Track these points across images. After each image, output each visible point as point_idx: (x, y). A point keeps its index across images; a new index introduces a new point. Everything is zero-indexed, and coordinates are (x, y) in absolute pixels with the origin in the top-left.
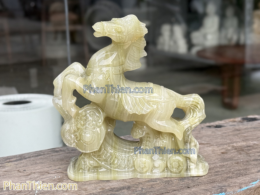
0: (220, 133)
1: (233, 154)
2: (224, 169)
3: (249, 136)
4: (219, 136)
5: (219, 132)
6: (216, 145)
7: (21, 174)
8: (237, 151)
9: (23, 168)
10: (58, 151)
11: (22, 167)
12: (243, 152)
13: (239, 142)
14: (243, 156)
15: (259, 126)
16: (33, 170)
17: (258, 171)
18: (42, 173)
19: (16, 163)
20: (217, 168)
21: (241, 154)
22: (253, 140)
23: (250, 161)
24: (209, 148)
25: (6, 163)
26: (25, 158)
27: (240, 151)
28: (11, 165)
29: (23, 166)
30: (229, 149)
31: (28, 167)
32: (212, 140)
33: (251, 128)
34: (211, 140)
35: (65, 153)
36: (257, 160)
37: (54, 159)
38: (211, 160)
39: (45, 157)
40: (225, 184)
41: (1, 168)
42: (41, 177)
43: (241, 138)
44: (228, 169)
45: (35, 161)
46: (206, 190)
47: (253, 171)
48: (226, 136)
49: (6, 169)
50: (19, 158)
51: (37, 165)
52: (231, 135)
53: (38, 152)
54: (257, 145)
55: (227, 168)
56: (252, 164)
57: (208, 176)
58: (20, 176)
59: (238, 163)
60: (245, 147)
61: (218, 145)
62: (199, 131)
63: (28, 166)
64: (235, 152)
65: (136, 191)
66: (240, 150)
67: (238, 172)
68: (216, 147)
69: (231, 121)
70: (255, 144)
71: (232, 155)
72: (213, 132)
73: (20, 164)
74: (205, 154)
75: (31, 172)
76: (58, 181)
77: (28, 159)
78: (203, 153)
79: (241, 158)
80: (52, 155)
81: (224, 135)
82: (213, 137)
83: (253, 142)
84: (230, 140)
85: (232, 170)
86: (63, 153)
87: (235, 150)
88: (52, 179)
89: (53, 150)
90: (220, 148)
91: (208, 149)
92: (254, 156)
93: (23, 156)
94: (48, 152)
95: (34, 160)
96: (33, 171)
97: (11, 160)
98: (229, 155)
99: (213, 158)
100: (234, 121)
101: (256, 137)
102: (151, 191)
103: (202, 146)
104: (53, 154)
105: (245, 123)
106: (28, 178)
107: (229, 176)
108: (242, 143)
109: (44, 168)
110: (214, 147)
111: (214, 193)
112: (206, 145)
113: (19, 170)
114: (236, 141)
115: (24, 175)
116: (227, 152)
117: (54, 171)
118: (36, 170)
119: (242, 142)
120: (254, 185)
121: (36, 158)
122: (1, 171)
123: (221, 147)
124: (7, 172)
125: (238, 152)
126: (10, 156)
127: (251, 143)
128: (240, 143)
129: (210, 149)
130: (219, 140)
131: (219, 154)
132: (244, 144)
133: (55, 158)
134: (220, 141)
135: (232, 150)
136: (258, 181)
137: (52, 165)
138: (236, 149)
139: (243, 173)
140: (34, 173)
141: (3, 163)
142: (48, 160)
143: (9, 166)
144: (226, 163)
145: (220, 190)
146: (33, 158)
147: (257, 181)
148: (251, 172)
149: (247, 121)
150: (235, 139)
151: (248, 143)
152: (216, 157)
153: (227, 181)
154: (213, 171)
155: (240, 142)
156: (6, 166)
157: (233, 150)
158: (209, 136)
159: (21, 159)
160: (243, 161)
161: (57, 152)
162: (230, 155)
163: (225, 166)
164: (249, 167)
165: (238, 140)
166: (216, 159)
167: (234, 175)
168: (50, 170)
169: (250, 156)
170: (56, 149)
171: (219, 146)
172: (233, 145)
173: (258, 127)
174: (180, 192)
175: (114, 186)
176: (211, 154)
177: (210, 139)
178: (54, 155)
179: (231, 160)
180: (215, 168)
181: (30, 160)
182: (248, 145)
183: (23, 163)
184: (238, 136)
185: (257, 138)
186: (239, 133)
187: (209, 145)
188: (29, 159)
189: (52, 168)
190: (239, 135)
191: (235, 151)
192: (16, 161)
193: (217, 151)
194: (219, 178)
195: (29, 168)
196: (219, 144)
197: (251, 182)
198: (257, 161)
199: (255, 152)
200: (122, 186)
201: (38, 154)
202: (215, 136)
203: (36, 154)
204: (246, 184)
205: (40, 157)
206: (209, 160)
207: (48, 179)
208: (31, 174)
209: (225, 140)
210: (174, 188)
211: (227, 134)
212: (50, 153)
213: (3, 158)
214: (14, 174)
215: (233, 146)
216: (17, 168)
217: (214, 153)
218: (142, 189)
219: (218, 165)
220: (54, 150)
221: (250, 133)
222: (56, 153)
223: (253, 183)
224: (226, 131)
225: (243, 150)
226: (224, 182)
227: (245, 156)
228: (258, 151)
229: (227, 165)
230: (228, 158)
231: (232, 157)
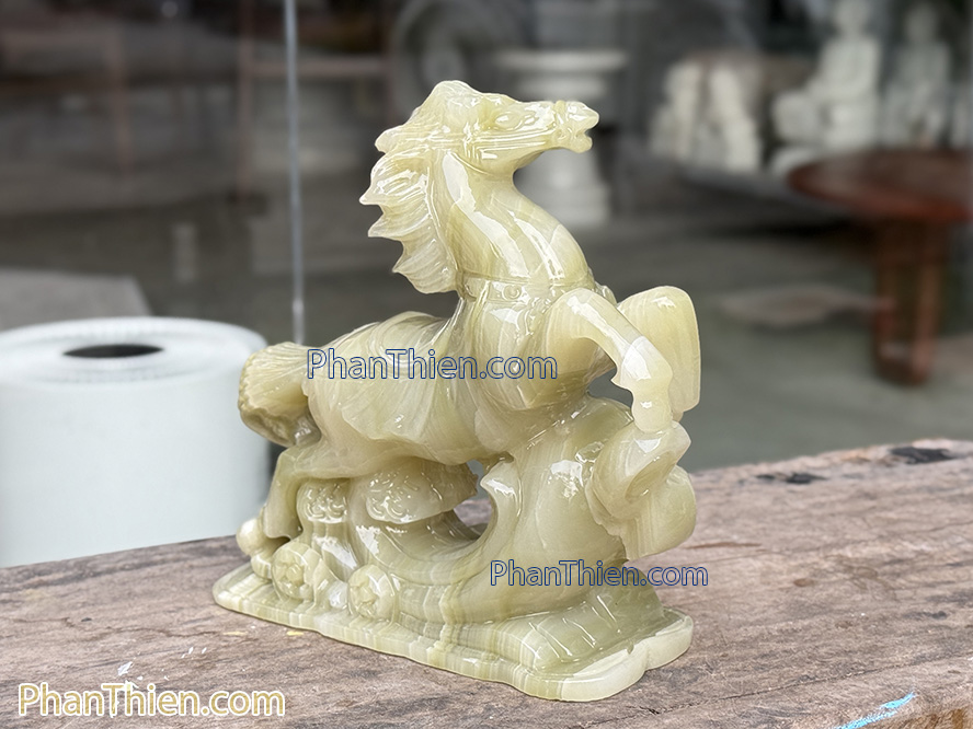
0: (801, 505)
1: (837, 588)
2: (792, 646)
3: (906, 521)
4: (796, 518)
5: (799, 498)
6: (780, 553)
7: (71, 633)
8: (852, 579)
9: (82, 610)
10: (216, 549)
11: (79, 605)
12: (875, 584)
13: (866, 542)
14: (870, 596)
15: (947, 482)
16: (116, 620)
17: (917, 658)
18: (146, 633)
19: (60, 589)
20: (767, 640)
21: (863, 589)
22: (917, 535)
23: (895, 616)
24: (751, 561)
25: (28, 588)
26: (96, 575)
27: (862, 580)
28: (41, 599)
29: (84, 605)
30: (825, 570)
31: (101, 607)
32: (768, 532)
33: (918, 490)
34: (764, 529)
35: (237, 558)
36: (919, 614)
37: (194, 581)
38: (753, 609)
39: (163, 572)
40: (787, 704)
41: (8, 606)
42: (140, 649)
43: (876, 526)
44: (808, 645)
45: (127, 587)
47: (898, 657)
48: (821, 518)
49: (25, 611)
50: (76, 570)
51: (132, 602)
52: (840, 514)
53: (142, 553)
54: (930, 556)
55: (806, 641)
56: (899, 632)
57: (733, 670)
58: (69, 642)
59: (847, 625)
60: (886, 564)
61: (787, 549)
62: (729, 495)
63: (102, 604)
64: (845, 579)
65: (465, 718)
66: (863, 573)
67: (844, 659)
68: (780, 557)
69: (851, 460)
70: (920, 553)
71: (831, 590)
72: (777, 500)
73: (73, 596)
74: (736, 583)
75: (109, 628)
76: (198, 665)
77: (104, 578)
78: (727, 579)
79: (864, 604)
80: (192, 567)
81: (816, 512)
82: (774, 521)
83: (916, 545)
84: (835, 532)
85: (823, 651)
86: (229, 561)
87: (845, 572)
88: (178, 657)
89: (198, 545)
90: (793, 563)
91: (748, 567)
92: (911, 598)
93: (89, 565)
94: (178, 552)
95: (124, 584)
96: (114, 622)
97: (45, 578)
98: (819, 594)
99: (759, 600)
100: (862, 461)
101: (931, 527)
102: (518, 721)
103: (728, 553)
104: (195, 563)
105: (902, 467)
106: (95, 650)
107: (805, 673)
108: (875, 546)
109: (155, 613)
110: (771, 560)
112: (745, 549)
113: (66, 619)
114: (856, 538)
115: (83, 637)
116: (814, 579)
117: (190, 626)
118: (128, 619)
119: (877, 542)
120: (893, 713)
121: (136, 574)
122: (5, 619)
123: (796, 559)
124: (23, 624)
125: (856, 581)
126: (44, 564)
127: (908, 548)
128: (866, 545)
129: (757, 564)
130: (791, 533)
131: (786, 585)
132: (883, 550)
133: (198, 577)
134: (798, 537)
135: (836, 571)
136: (910, 696)
137: (186, 605)
138: (849, 569)
139: (861, 664)
140: (119, 631)
141: (18, 590)
142: (173, 585)
143: (37, 601)
144: (806, 623)
146: (121, 575)
147: (906, 698)
148: (890, 662)
149: (909, 463)
150: (854, 530)
151: (898, 548)
152: (773, 599)
153: (796, 694)
154: (754, 652)
155: (870, 543)
156: (28, 599)
157: (840, 575)
158: (757, 515)
159: (81, 575)
160: (867, 618)
161: (210, 553)
162: (824, 593)
163: (800, 634)
164: (886, 640)
165: (863, 535)
166: (769, 606)
167: (828, 669)
168: (175, 624)
169: (898, 597)
170: (208, 545)
171: (789, 556)
172: (841, 552)
173: (945, 485)
175: (389, 696)
176: (757, 587)
177: (760, 526)
178: (198, 567)
179: (826, 613)
180: (763, 640)
181: (112, 582)
182: (898, 556)
183: (87, 590)
184: (864, 520)
185: (935, 530)
186: (873, 508)
187: (754, 548)
188: (108, 577)
189: (183, 615)
190: (870, 517)
191: (846, 576)
192: (62, 582)
193: (781, 573)
194: (768, 680)
195: (103, 611)
196: (792, 546)
197: (881, 702)
198: (918, 620)
199: (916, 582)
200: (419, 694)
201: (144, 560)
202: (781, 517)
203: (136, 557)
204: (864, 707)
205: (148, 570)
206: (747, 607)
207: (165, 657)
208: (106, 634)
209: (817, 533)
210: (604, 710)
211: (826, 510)
212: (184, 556)
213: (20, 569)
214: (49, 630)
215: (841, 556)
216: (61, 609)
217: (769, 584)
218: (489, 709)
219: (774, 628)
220: (202, 547)
221: (912, 509)
222: (206, 560)
223: (889, 705)
224: (823, 499)
225: (876, 574)
226: (785, 697)
227: (878, 598)
228: (930, 580)
229: (806, 629)
230: (814, 605)
231: (830, 600)
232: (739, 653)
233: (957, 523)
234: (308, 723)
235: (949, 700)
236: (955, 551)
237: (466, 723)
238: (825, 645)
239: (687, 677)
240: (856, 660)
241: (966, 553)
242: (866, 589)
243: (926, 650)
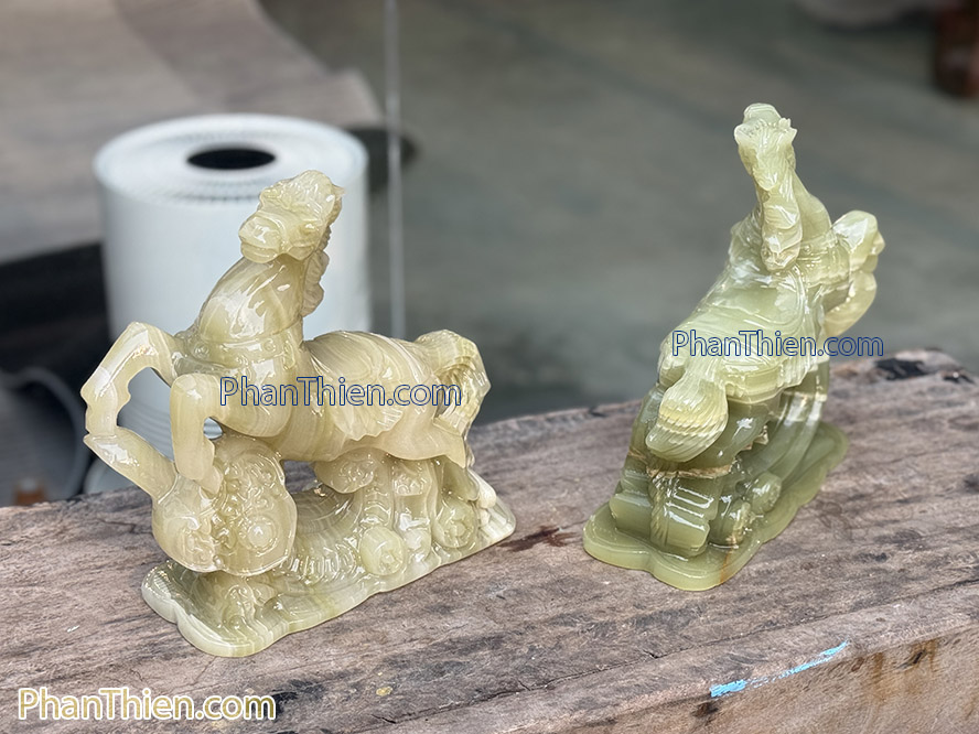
1: (808, 526)
2: (764, 589)
3: (875, 450)
8: (821, 516)
12: (838, 521)
13: (838, 475)
14: (832, 535)
15: (915, 403)
17: (856, 604)
20: (747, 582)
22: (879, 468)
23: (847, 558)
27: (829, 517)
33: (890, 412)
36: (866, 556)
40: (752, 651)
44: (776, 588)
46: (697, 670)
47: (842, 603)
54: (886, 491)
55: (776, 584)
56: (847, 575)
57: (717, 613)
59: (809, 566)
60: (850, 499)
64: (815, 516)
65: (514, 659)
66: (830, 510)
67: (801, 603)
70: (878, 487)
71: (803, 528)
79: (825, 545)
83: (877, 479)
85: (787, 594)
87: (816, 508)
92: (863, 539)
101: (892, 458)
102: (553, 662)
105: (882, 384)
107: (771, 618)
108: (844, 479)
111: (716, 682)
114: (835, 470)
119: (847, 475)
120: (831, 659)
125: (823, 519)
127: (869, 481)
128: (838, 478)
132: (850, 484)
136: (844, 644)
138: (820, 505)
139: (813, 610)
144: (779, 563)
145: (732, 672)
147: (841, 646)
151: (862, 482)
153: (760, 640)
154: (735, 594)
155: (841, 476)
160: (826, 560)
162: (797, 531)
163: (773, 576)
164: (836, 584)
167: (788, 615)
169: (853, 537)
173: (913, 408)
174: (628, 673)
175: (459, 633)
179: (795, 553)
180: (743, 582)
182: (861, 491)
185: (894, 461)
191: (817, 512)
194: (741, 625)
197: (823, 649)
199: (869, 520)
200: (481, 632)
204: (809, 654)
210: (616, 653)
218: (532, 649)
223: (827, 653)
225: (841, 510)
226: (752, 644)
227: (837, 537)
228: (881, 518)
229: (778, 570)
230: (788, 544)
231: (801, 539)
232: (723, 596)
233: (914, 453)
234: (399, 659)
235: (873, 646)
236: (907, 486)
237: (515, 664)
238: (790, 588)
239: (682, 620)
240: (810, 605)
241: (914, 488)
242: (829, 527)
243: (864, 595)
